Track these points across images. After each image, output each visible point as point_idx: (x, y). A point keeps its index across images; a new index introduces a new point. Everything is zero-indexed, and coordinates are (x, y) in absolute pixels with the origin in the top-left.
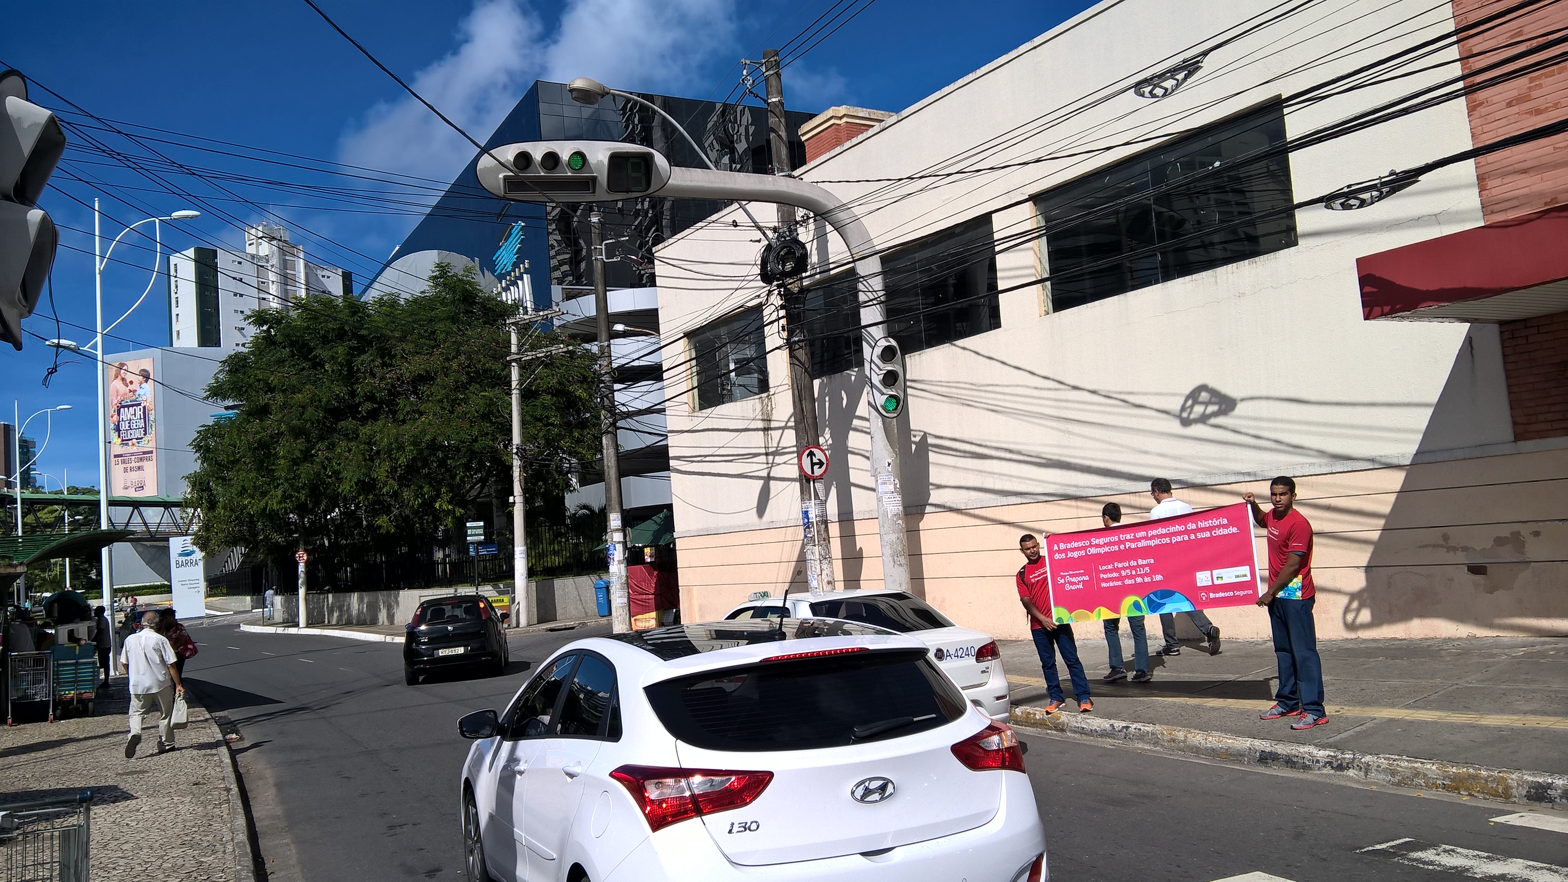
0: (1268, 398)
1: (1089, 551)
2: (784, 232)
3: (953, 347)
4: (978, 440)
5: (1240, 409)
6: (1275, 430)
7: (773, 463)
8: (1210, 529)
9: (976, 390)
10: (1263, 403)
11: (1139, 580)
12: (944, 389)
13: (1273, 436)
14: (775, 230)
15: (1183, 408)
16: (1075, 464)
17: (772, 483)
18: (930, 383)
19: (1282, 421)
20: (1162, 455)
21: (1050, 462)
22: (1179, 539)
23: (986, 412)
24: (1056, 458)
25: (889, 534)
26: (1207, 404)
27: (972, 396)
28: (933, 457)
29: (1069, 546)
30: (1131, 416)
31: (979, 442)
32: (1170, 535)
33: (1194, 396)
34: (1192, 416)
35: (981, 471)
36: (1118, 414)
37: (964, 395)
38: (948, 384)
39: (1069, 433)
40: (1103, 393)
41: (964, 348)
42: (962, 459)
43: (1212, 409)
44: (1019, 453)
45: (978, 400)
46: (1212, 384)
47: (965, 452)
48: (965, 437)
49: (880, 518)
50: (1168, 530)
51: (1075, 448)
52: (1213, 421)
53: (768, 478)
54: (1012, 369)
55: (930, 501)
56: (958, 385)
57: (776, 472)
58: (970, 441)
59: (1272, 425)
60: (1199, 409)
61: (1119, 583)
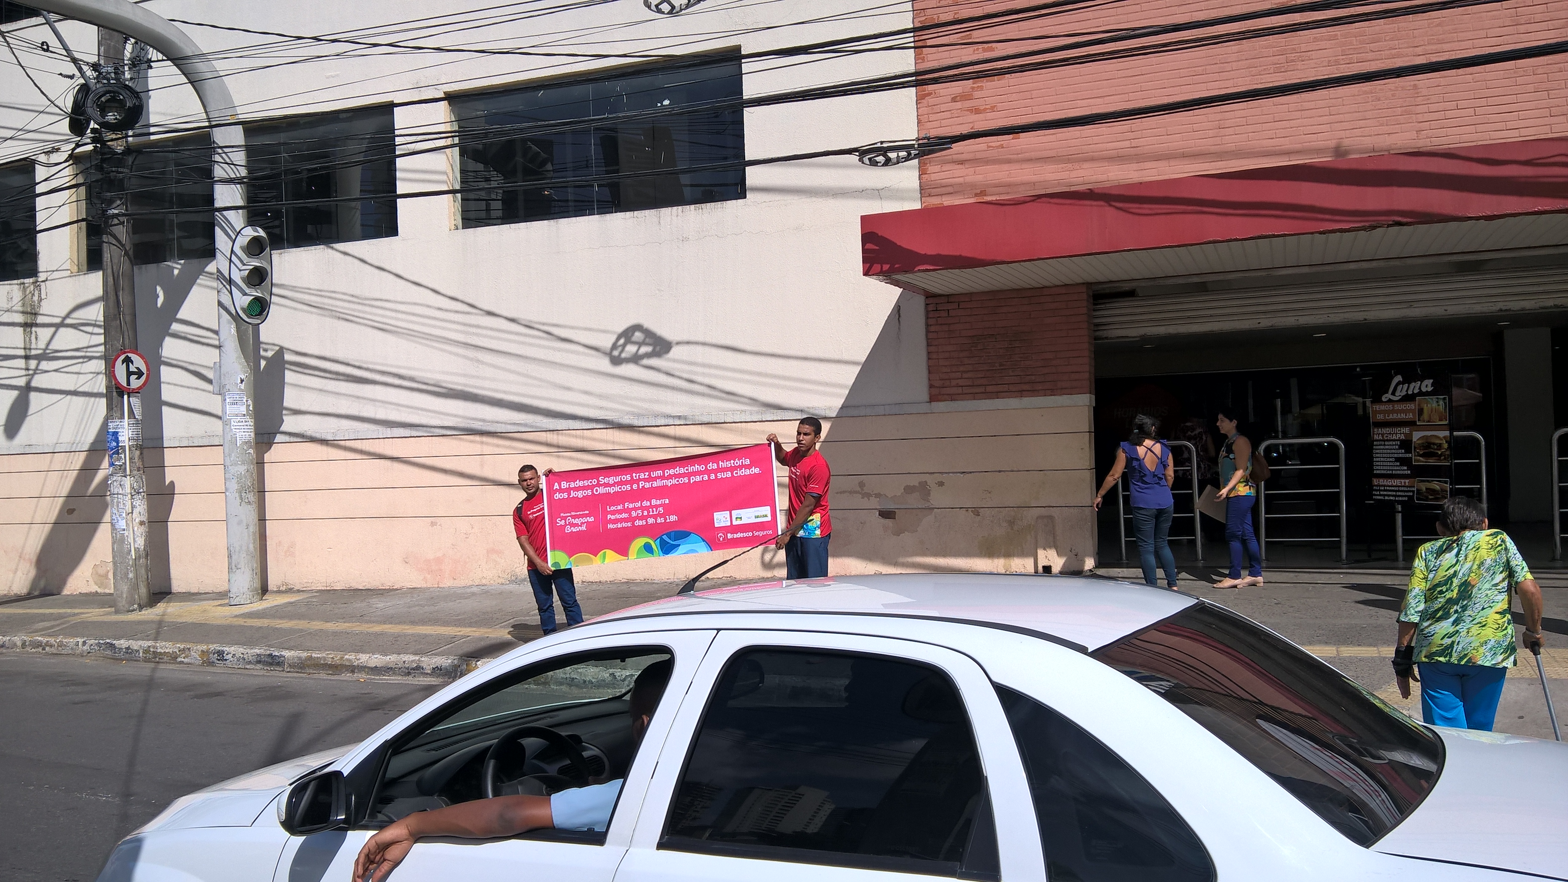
0: (704, 344)
1: (597, 491)
2: (108, 73)
3: (330, 251)
4: (357, 361)
5: (675, 352)
6: (710, 375)
7: (37, 369)
8: (732, 469)
9: (359, 303)
10: (699, 348)
11: (651, 521)
12: (313, 298)
13: (707, 381)
14: (95, 67)
15: (614, 346)
16: (483, 397)
17: (33, 395)
18: (293, 288)
19: (717, 367)
20: (586, 393)
21: (451, 392)
22: (698, 478)
23: (370, 330)
24: (459, 388)
25: (236, 464)
26: (640, 344)
27: (354, 310)
28: (290, 376)
29: (572, 485)
30: (554, 349)
31: (357, 364)
32: (689, 475)
33: (627, 334)
34: (623, 355)
35: (358, 397)
36: (539, 346)
37: (342, 308)
38: (319, 293)
39: (478, 361)
40: (524, 322)
41: (345, 254)
42: (332, 382)
43: (644, 349)
44: (412, 379)
45: (361, 315)
46: (648, 324)
47: (337, 373)
48: (340, 356)
49: (226, 445)
50: (687, 470)
51: (484, 378)
52: (645, 362)
53: (28, 388)
54: (410, 284)
55: (283, 428)
56: (333, 295)
57: (39, 381)
58: (346, 361)
59: (707, 370)
60: (631, 349)
61: (629, 524)
